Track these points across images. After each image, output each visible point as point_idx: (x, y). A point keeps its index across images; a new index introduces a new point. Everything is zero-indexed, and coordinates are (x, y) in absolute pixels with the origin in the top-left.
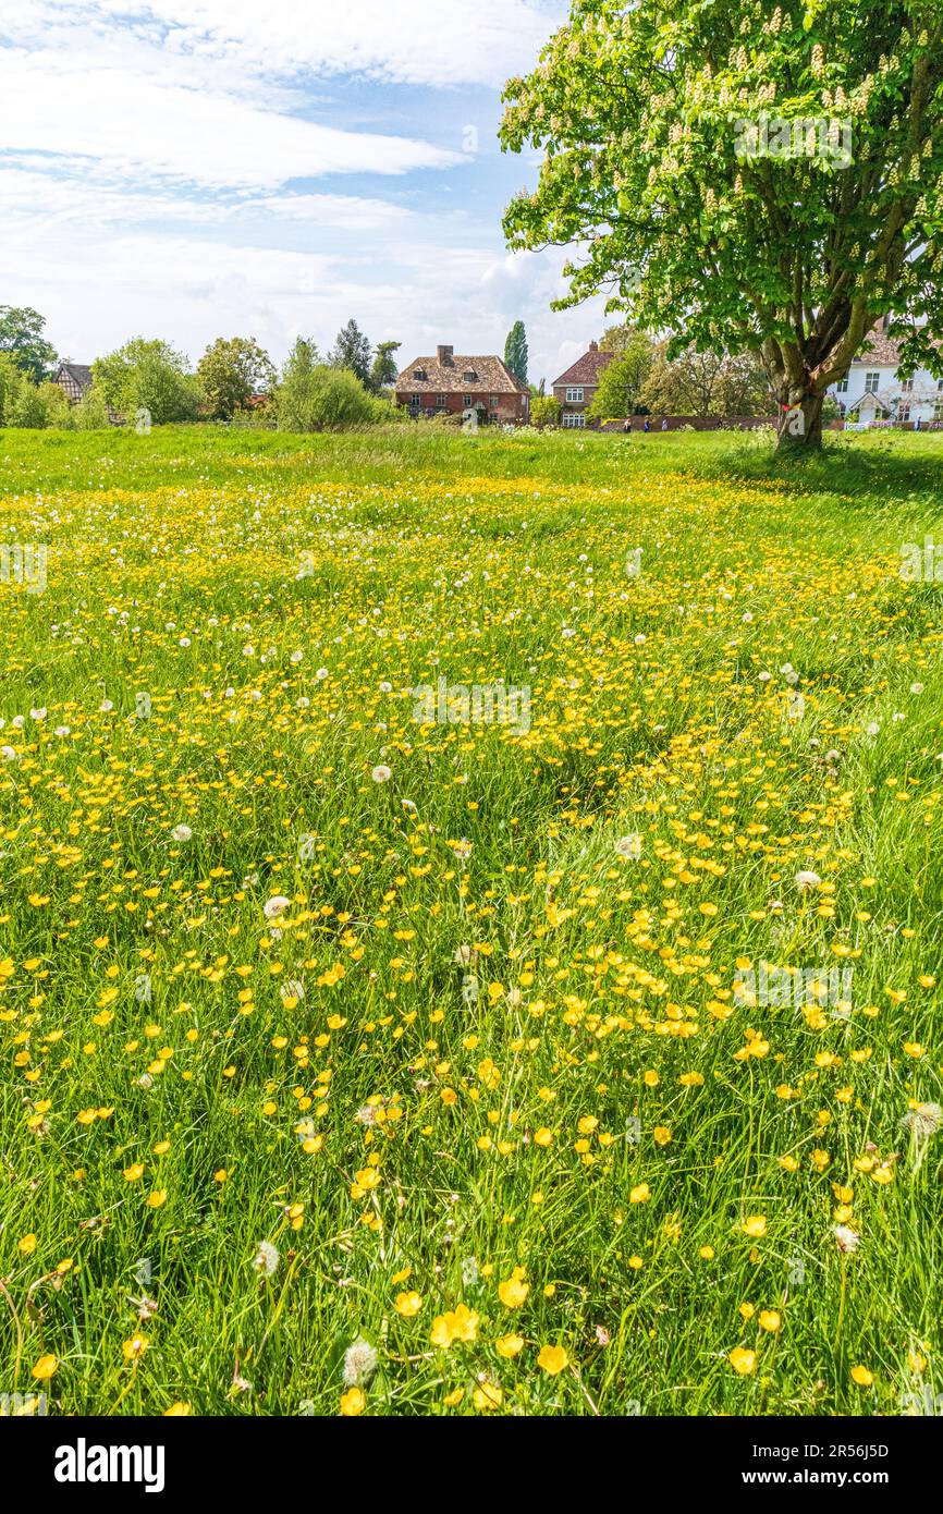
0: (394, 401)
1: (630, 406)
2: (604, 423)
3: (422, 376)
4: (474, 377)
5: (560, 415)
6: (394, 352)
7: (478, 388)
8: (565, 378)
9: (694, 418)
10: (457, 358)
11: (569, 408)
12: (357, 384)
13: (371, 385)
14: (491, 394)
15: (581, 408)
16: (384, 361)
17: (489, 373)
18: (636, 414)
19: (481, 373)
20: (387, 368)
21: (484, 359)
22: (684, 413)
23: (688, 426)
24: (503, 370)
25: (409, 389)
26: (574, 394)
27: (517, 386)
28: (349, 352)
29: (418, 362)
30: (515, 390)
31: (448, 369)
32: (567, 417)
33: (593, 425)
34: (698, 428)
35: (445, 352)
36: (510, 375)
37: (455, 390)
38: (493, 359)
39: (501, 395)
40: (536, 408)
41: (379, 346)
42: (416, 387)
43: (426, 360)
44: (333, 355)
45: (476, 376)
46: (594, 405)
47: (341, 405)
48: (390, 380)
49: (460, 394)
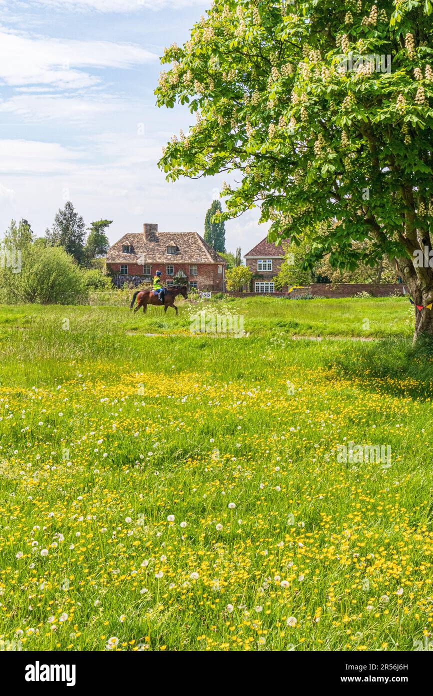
0: (105, 270)
1: (313, 275)
2: (291, 290)
3: (130, 249)
4: (176, 250)
5: (252, 282)
6: (106, 229)
7: (179, 260)
8: (255, 251)
9: (370, 285)
10: (161, 234)
11: (260, 277)
12: (66, 259)
13: (81, 256)
14: (192, 265)
15: (270, 276)
16: (97, 236)
17: (189, 246)
18: (318, 282)
19: (182, 247)
20: (99, 242)
21: (185, 235)
22: (360, 281)
23: (365, 293)
24: (201, 244)
25: (118, 261)
26: (264, 264)
27: (214, 258)
28: (66, 229)
29: (126, 237)
30: (212, 262)
31: (153, 244)
32: (258, 284)
33: (281, 291)
34: (373, 295)
35: (151, 229)
36: (208, 249)
37: (159, 261)
38: (192, 235)
39: (200, 266)
40: (230, 279)
41: (93, 224)
42: (123, 258)
43: (134, 236)
44: (51, 231)
45: (177, 249)
46: (281, 274)
47: (52, 278)
48: (103, 252)
49: (163, 264)
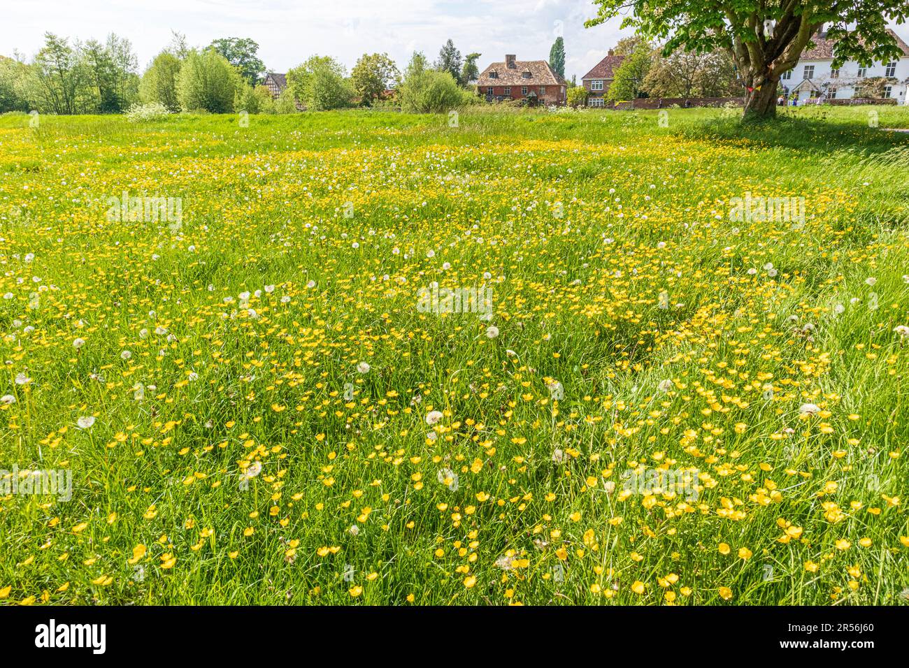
0: (476, 92)
1: (635, 92)
2: (617, 104)
3: (494, 75)
4: (529, 75)
5: (587, 99)
6: (476, 60)
7: (532, 82)
8: (589, 74)
9: (680, 99)
10: (519, 63)
11: (593, 94)
12: (452, 81)
13: (461, 82)
14: (541, 86)
15: (601, 94)
16: (470, 66)
17: (539, 72)
18: (639, 97)
19: (534, 73)
20: (472, 70)
21: (536, 63)
22: (673, 96)
23: (676, 105)
24: (549, 70)
25: (486, 84)
26: (597, 85)
27: (558, 80)
28: (448, 61)
29: (492, 66)
30: (557, 83)
31: (512, 70)
32: (592, 100)
33: (610, 105)
34: (682, 106)
35: (511, 59)
36: (554, 73)
37: (517, 84)
38: (542, 63)
39: (547, 87)
40: (570, 94)
41: (467, 57)
42: (491, 82)
43: (498, 64)
44: (437, 63)
45: (531, 74)
46: (610, 92)
47: (442, 95)
48: (474, 78)
49: (520, 86)
